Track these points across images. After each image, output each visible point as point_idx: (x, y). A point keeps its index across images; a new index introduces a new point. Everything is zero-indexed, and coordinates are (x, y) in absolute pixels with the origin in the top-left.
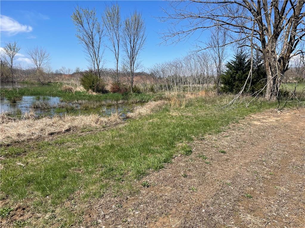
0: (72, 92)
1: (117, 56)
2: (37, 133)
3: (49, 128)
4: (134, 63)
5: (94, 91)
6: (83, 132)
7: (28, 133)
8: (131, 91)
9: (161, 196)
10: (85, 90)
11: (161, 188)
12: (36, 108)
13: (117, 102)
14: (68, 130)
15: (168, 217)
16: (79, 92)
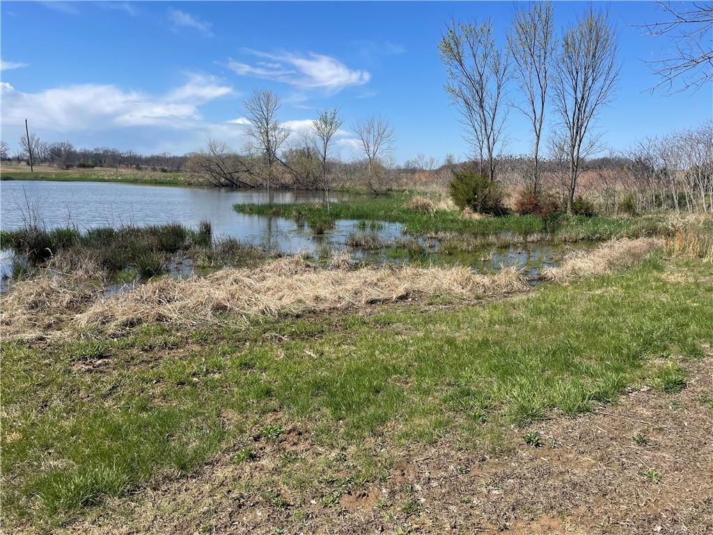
0: (429, 213)
1: (538, 126)
2: (348, 298)
3: (370, 289)
4: (580, 141)
5: (475, 211)
6: (431, 304)
7: (332, 297)
8: (568, 211)
9: (562, 473)
10: (457, 208)
11: (567, 456)
12: (356, 245)
13: (525, 238)
14: (403, 298)
15: (563, 519)
16: (445, 213)
